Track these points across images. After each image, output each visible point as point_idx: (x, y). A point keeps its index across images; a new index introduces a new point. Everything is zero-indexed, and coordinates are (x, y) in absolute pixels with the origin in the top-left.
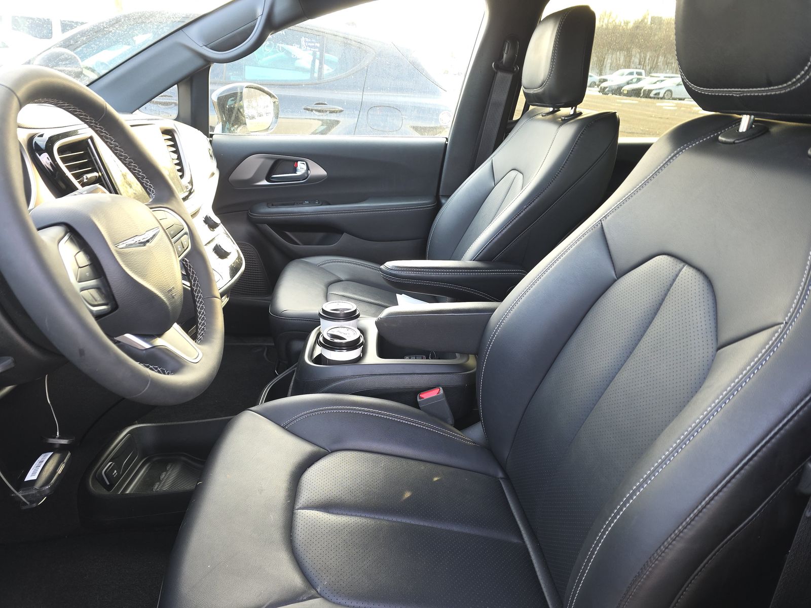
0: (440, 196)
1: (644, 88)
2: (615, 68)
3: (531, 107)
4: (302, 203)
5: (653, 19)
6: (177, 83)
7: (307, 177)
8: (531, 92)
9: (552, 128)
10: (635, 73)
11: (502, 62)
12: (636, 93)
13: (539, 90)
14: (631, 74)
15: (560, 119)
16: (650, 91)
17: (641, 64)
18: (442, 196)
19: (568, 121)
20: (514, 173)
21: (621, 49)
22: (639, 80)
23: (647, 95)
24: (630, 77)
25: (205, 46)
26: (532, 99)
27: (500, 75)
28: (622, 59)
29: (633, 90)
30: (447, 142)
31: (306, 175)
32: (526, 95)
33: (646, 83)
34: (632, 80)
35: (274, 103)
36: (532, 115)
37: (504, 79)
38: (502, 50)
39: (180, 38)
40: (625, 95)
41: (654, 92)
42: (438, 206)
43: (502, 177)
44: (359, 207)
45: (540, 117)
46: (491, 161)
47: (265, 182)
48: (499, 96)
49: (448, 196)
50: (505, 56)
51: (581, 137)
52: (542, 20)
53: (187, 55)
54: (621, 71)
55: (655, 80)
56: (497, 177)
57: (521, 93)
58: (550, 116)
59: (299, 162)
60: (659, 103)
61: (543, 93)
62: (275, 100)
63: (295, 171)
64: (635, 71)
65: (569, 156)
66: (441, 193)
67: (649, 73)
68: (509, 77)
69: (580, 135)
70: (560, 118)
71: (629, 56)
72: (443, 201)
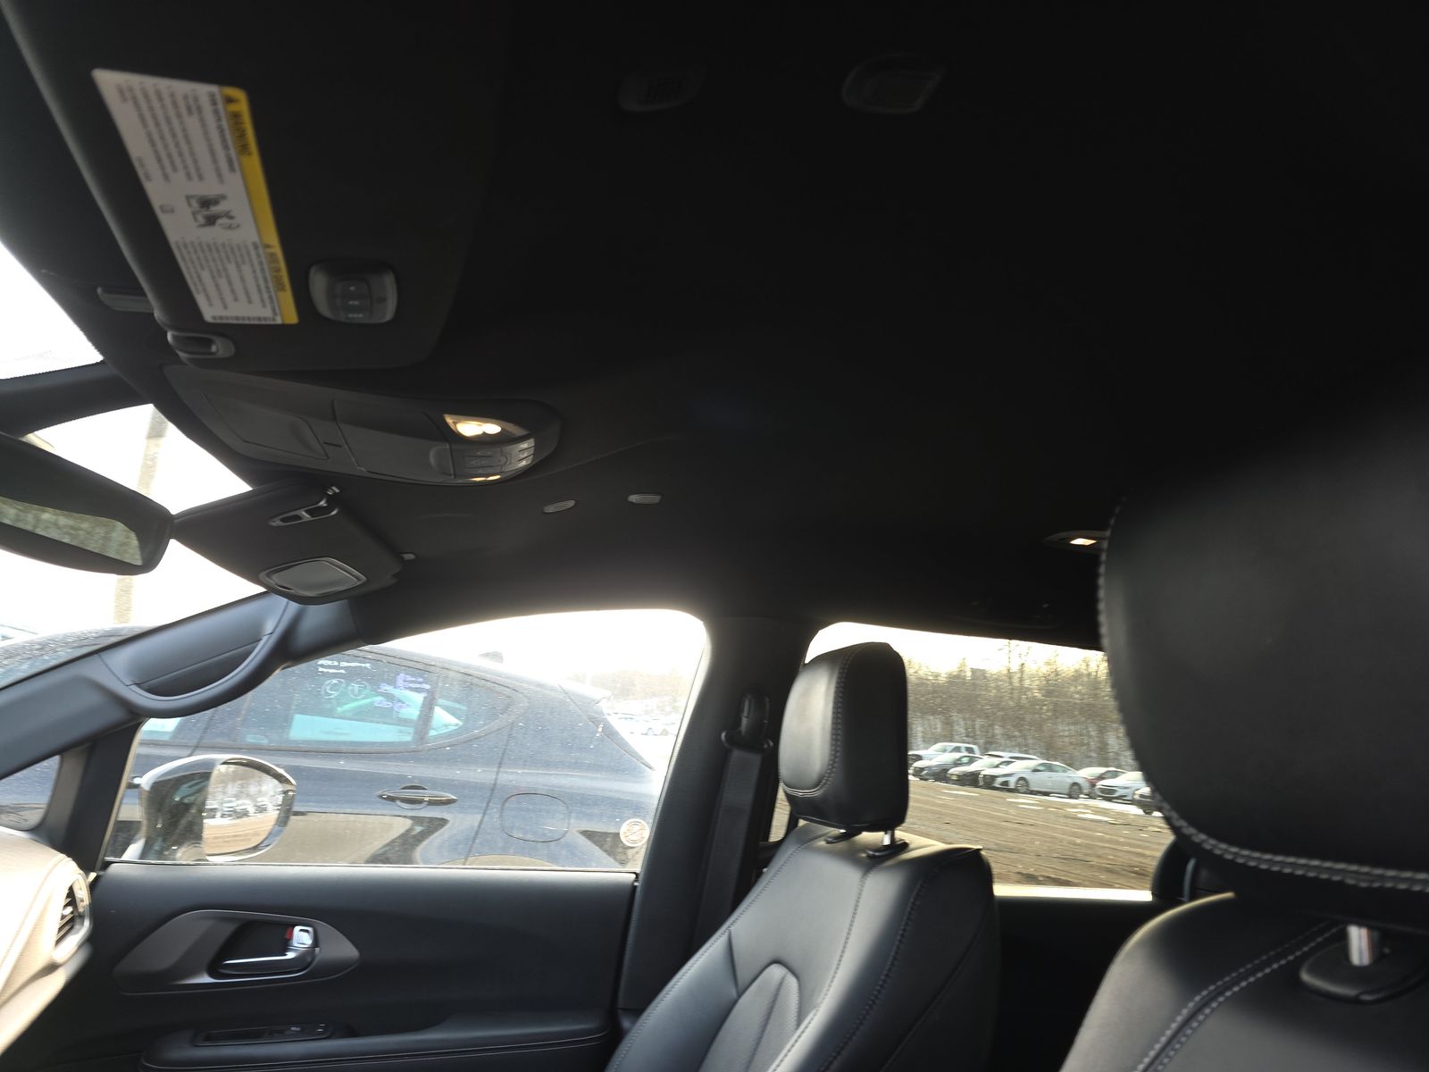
0: (620, 1011)
1: (983, 773)
2: (931, 740)
3: (802, 823)
4: (281, 1032)
5: (974, 671)
6: (61, 751)
7: (310, 964)
8: (799, 793)
9: (849, 875)
10: (963, 750)
11: (740, 731)
12: (972, 780)
13: (815, 793)
14: (957, 749)
15: (864, 855)
16: (993, 778)
17: (971, 736)
18: (623, 1009)
19: (882, 862)
20: (776, 972)
21: (934, 713)
22: (972, 760)
23: (989, 783)
24: (957, 755)
25: (138, 685)
26: (800, 808)
27: (737, 754)
28: (939, 726)
29: (965, 775)
30: (636, 884)
31: (309, 959)
32: (790, 798)
33: (984, 765)
34: (960, 759)
35: (285, 792)
36: (806, 840)
37: (744, 763)
38: (739, 711)
39: (93, 670)
40: (955, 782)
41: (1000, 780)
42: (614, 1037)
43: (752, 976)
44: (421, 1041)
45: (822, 843)
46: (727, 934)
47: (206, 979)
48: (738, 794)
49: (638, 1011)
50: (744, 721)
51: (918, 903)
52: (807, 661)
53: (92, 699)
54: (939, 746)
55: (997, 761)
56: (744, 975)
57: (781, 795)
58: (842, 845)
59: (297, 929)
60: (1011, 798)
61: (824, 799)
62: (289, 787)
63: (285, 946)
64: (963, 745)
65: (898, 947)
66: (621, 1003)
67: (985, 751)
68: (755, 760)
69: (915, 899)
70: (864, 852)
71: (948, 723)
72: (626, 1023)
